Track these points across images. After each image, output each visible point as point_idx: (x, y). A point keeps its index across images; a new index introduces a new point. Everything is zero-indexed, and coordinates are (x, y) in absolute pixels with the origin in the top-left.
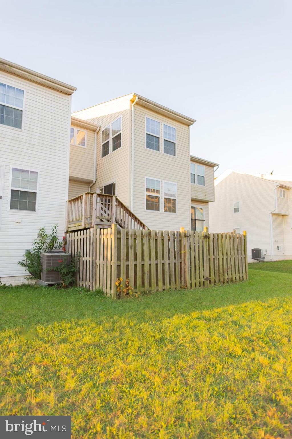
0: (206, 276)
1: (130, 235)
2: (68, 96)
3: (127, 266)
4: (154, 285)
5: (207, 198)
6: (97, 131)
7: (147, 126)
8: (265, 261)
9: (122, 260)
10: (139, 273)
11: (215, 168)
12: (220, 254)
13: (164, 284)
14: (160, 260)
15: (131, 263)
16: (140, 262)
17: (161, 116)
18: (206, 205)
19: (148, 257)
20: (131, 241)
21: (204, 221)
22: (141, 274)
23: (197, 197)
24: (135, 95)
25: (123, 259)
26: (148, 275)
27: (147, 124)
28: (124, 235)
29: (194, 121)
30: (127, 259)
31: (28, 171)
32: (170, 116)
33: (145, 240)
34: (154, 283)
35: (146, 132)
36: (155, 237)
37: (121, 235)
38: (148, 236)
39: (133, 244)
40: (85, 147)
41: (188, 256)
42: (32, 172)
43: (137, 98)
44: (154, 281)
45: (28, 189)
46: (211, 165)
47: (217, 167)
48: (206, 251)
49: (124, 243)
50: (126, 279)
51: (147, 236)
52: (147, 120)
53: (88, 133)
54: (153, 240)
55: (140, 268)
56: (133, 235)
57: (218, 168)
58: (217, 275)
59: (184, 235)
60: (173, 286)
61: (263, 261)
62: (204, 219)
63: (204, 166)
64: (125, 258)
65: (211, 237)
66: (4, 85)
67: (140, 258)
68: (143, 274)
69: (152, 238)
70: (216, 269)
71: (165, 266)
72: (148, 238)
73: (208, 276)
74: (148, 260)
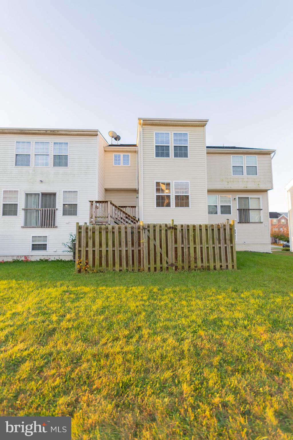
0: (171, 262)
1: (89, 229)
2: (96, 137)
3: (87, 251)
4: (111, 266)
5: (262, 187)
7: (156, 139)
9: (82, 247)
11: (272, 155)
13: (121, 265)
14: (117, 247)
15: (90, 249)
16: (97, 249)
17: (171, 127)
18: (265, 194)
19: (105, 245)
20: (90, 234)
22: (98, 258)
23: (246, 187)
24: (139, 119)
26: (105, 258)
28: (84, 229)
29: (207, 121)
30: (87, 246)
31: (72, 192)
34: (111, 265)
35: (155, 145)
36: (112, 230)
37: (81, 230)
39: (92, 236)
40: (129, 165)
41: (146, 245)
43: (142, 121)
44: (111, 263)
45: (72, 202)
48: (171, 240)
49: (84, 235)
50: (86, 260)
51: (104, 230)
52: (156, 135)
53: (132, 155)
54: (110, 232)
55: (97, 253)
56: (92, 230)
57: (275, 154)
58: (186, 262)
59: (142, 227)
60: (130, 268)
62: (261, 208)
63: (257, 156)
64: (85, 245)
65: (179, 228)
66: (57, 143)
67: (98, 246)
68: (101, 258)
69: (109, 231)
70: (185, 257)
71: (122, 252)
72: (105, 231)
73: (174, 262)
74: (105, 247)
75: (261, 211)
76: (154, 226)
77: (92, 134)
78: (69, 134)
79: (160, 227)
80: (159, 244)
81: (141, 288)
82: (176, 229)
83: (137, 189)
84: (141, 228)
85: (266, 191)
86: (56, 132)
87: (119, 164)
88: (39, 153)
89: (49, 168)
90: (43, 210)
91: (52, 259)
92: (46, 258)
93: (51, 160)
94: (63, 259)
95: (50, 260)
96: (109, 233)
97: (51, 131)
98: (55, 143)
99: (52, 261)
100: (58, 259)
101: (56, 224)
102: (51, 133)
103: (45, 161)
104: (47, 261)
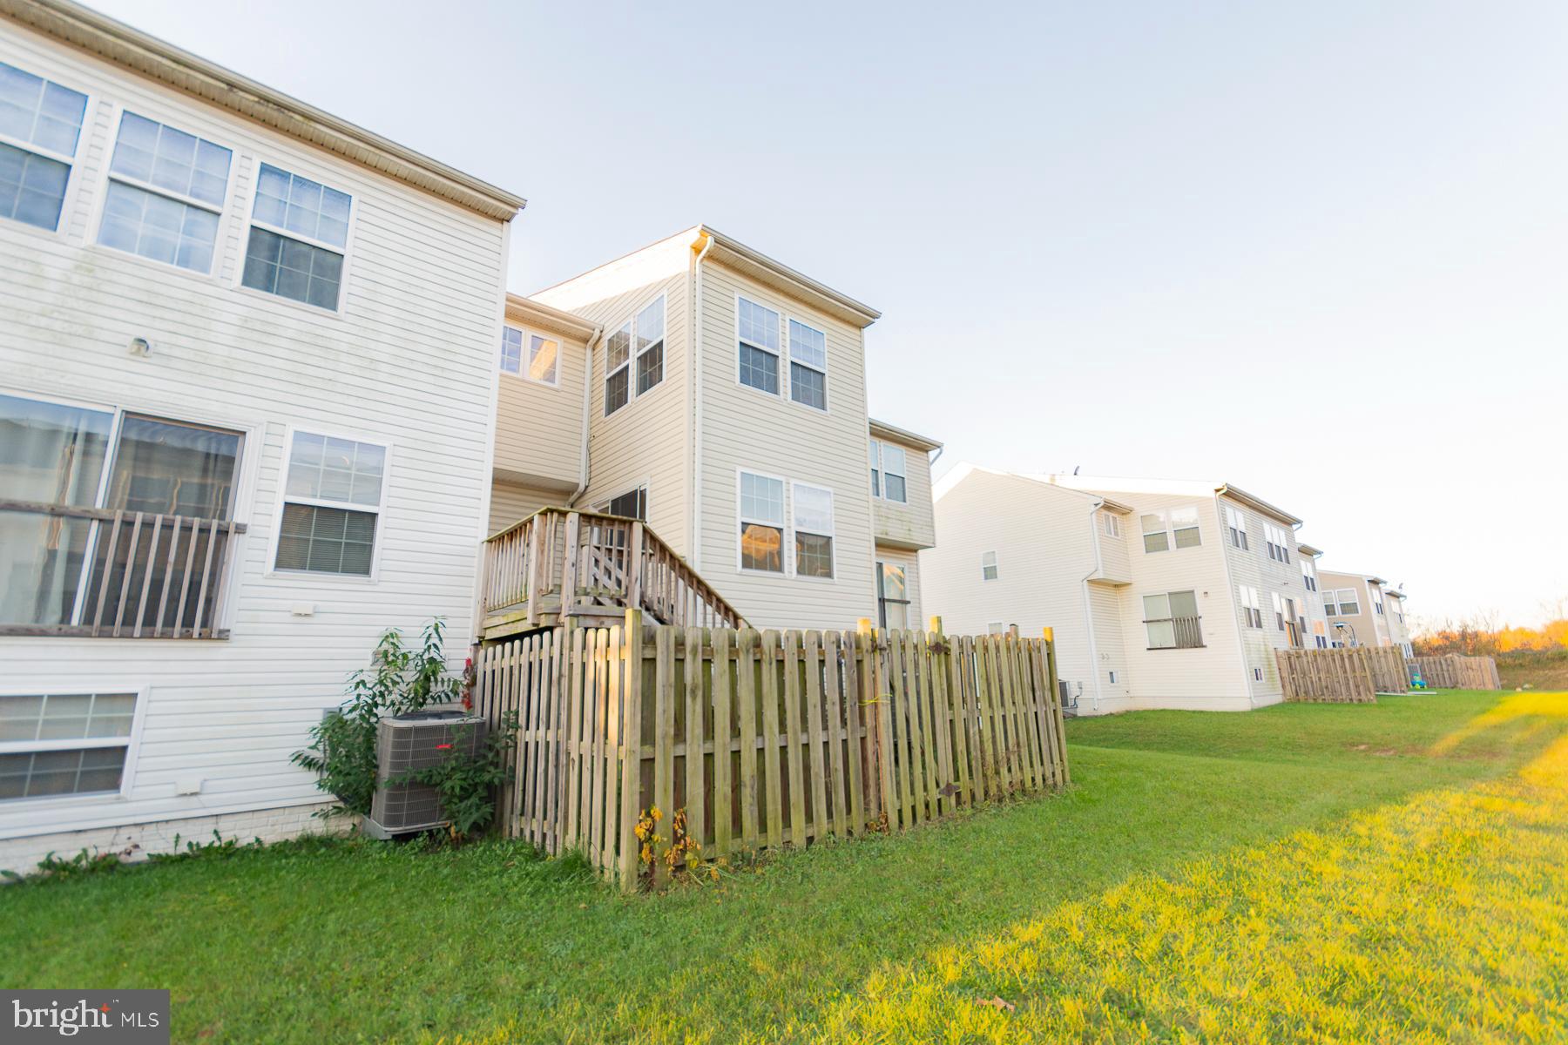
0: (945, 781)
1: (688, 648)
2: (498, 225)
3: (680, 760)
4: (775, 826)
5: (916, 538)
6: (591, 342)
7: (740, 321)
8: (1079, 715)
9: (658, 741)
10: (723, 786)
11: (932, 454)
13: (809, 813)
14: (795, 733)
15: (694, 750)
16: (724, 745)
17: (781, 297)
18: (911, 557)
19: (753, 725)
20: (692, 669)
21: (909, 602)
22: (729, 790)
23: (887, 534)
24: (706, 230)
25: (664, 737)
26: (753, 788)
27: (741, 315)
28: (668, 647)
29: (875, 316)
30: (680, 735)
31: (351, 445)
32: (806, 298)
33: (745, 665)
34: (776, 818)
35: (738, 339)
36: (776, 656)
37: (655, 649)
38: (751, 651)
39: (700, 681)
40: (556, 385)
42: (364, 447)
43: (710, 241)
44: (776, 810)
45: (346, 500)
46: (920, 446)
47: (938, 450)
48: (939, 695)
49: (668, 678)
50: (675, 809)
51: (748, 651)
53: (567, 345)
54: (771, 664)
55: (724, 766)
56: (700, 650)
57: (940, 453)
58: (978, 775)
59: (869, 643)
60: (840, 825)
61: (1074, 716)
62: (908, 599)
63: (903, 448)
64: (672, 732)
65: (954, 648)
66: (284, 175)
67: (724, 729)
68: (736, 787)
69: (766, 658)
70: (973, 754)
71: (811, 754)
72: (751, 658)
74: (755, 734)
75: (908, 606)
77: (488, 205)
82: (947, 652)
84: (866, 645)
85: (915, 550)
86: (297, 117)
87: (514, 370)
88: (144, 179)
89: (208, 283)
90: (128, 524)
91: (159, 844)
92: (101, 846)
93: (232, 251)
94: (246, 839)
95: (140, 856)
96: (765, 667)
97: (268, 101)
98: (265, 169)
99: (159, 861)
100: (206, 840)
101: (222, 620)
102: (261, 109)
103: (179, 240)
104: (108, 866)
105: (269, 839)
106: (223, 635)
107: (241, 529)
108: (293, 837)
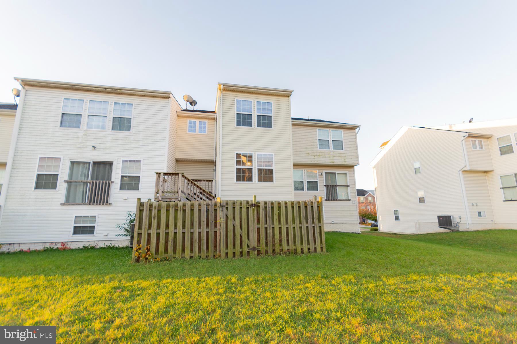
0: (253, 246)
1: (153, 207)
2: (168, 99)
3: (149, 235)
4: (179, 252)
5: (349, 162)
6: (215, 119)
7: (237, 107)
8: (460, 230)
9: (143, 229)
10: (162, 241)
11: (357, 130)
12: (276, 223)
13: (192, 250)
14: (188, 229)
15: (153, 232)
16: (163, 231)
17: (254, 95)
18: (351, 169)
19: (173, 226)
20: (154, 212)
22: (164, 242)
23: (333, 162)
24: (219, 83)
25: (145, 228)
26: (172, 242)
27: (237, 105)
28: (147, 207)
29: (292, 91)
30: (150, 227)
31: (134, 161)
32: (263, 93)
33: (172, 211)
34: (179, 250)
35: (236, 112)
36: (183, 208)
37: (143, 207)
38: (174, 207)
39: (156, 215)
40: (206, 134)
41: (223, 225)
42: (130, 161)
43: (222, 86)
44: (180, 248)
45: (133, 174)
46: (352, 128)
47: (359, 128)
48: (252, 219)
49: (147, 214)
50: (147, 245)
51: (173, 207)
52: (237, 101)
53: (209, 122)
54: (180, 211)
55: (163, 236)
56: (157, 207)
57: (359, 129)
58: (270, 246)
59: (219, 204)
60: (203, 255)
62: (348, 185)
63: (342, 130)
64: (147, 227)
65: (262, 205)
66: (119, 103)
67: (163, 227)
68: (167, 242)
69: (179, 209)
70: (268, 238)
71: (194, 235)
72: (174, 209)
73: (256, 246)
74: (173, 229)
75: (349, 187)
76: (234, 203)
77: (163, 96)
78: (134, 94)
79: (241, 204)
80: (239, 224)
81: (216, 279)
82: (258, 207)
83: (214, 161)
84: (219, 205)
85: (352, 167)
86: (118, 90)
87: (194, 132)
88: (94, 113)
89: (105, 131)
90: (93, 183)
91: (101, 245)
92: (93, 244)
93: (109, 122)
94: (116, 246)
95: (98, 247)
96: (179, 212)
97: (112, 89)
98: (115, 103)
99: (101, 248)
100: (109, 245)
101: (110, 201)
102: (112, 91)
103: (101, 124)
104: (93, 248)
105: (121, 246)
106: (110, 204)
107: (112, 182)
108: (125, 246)
